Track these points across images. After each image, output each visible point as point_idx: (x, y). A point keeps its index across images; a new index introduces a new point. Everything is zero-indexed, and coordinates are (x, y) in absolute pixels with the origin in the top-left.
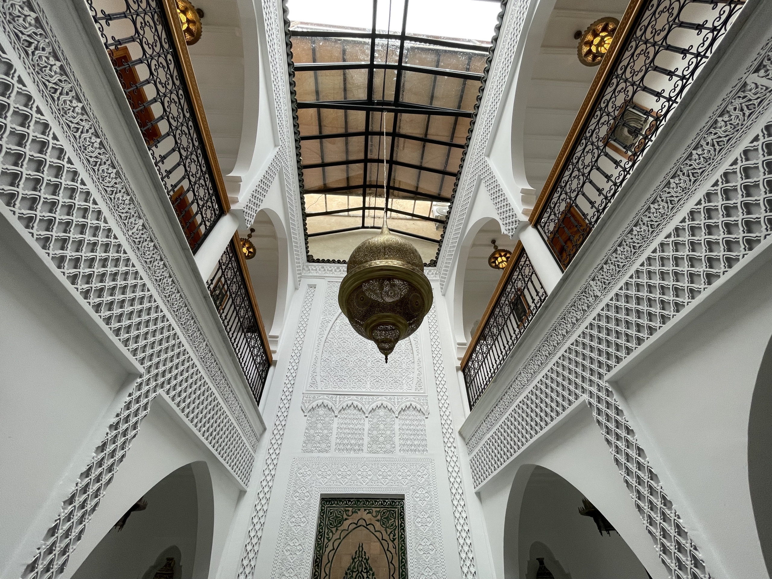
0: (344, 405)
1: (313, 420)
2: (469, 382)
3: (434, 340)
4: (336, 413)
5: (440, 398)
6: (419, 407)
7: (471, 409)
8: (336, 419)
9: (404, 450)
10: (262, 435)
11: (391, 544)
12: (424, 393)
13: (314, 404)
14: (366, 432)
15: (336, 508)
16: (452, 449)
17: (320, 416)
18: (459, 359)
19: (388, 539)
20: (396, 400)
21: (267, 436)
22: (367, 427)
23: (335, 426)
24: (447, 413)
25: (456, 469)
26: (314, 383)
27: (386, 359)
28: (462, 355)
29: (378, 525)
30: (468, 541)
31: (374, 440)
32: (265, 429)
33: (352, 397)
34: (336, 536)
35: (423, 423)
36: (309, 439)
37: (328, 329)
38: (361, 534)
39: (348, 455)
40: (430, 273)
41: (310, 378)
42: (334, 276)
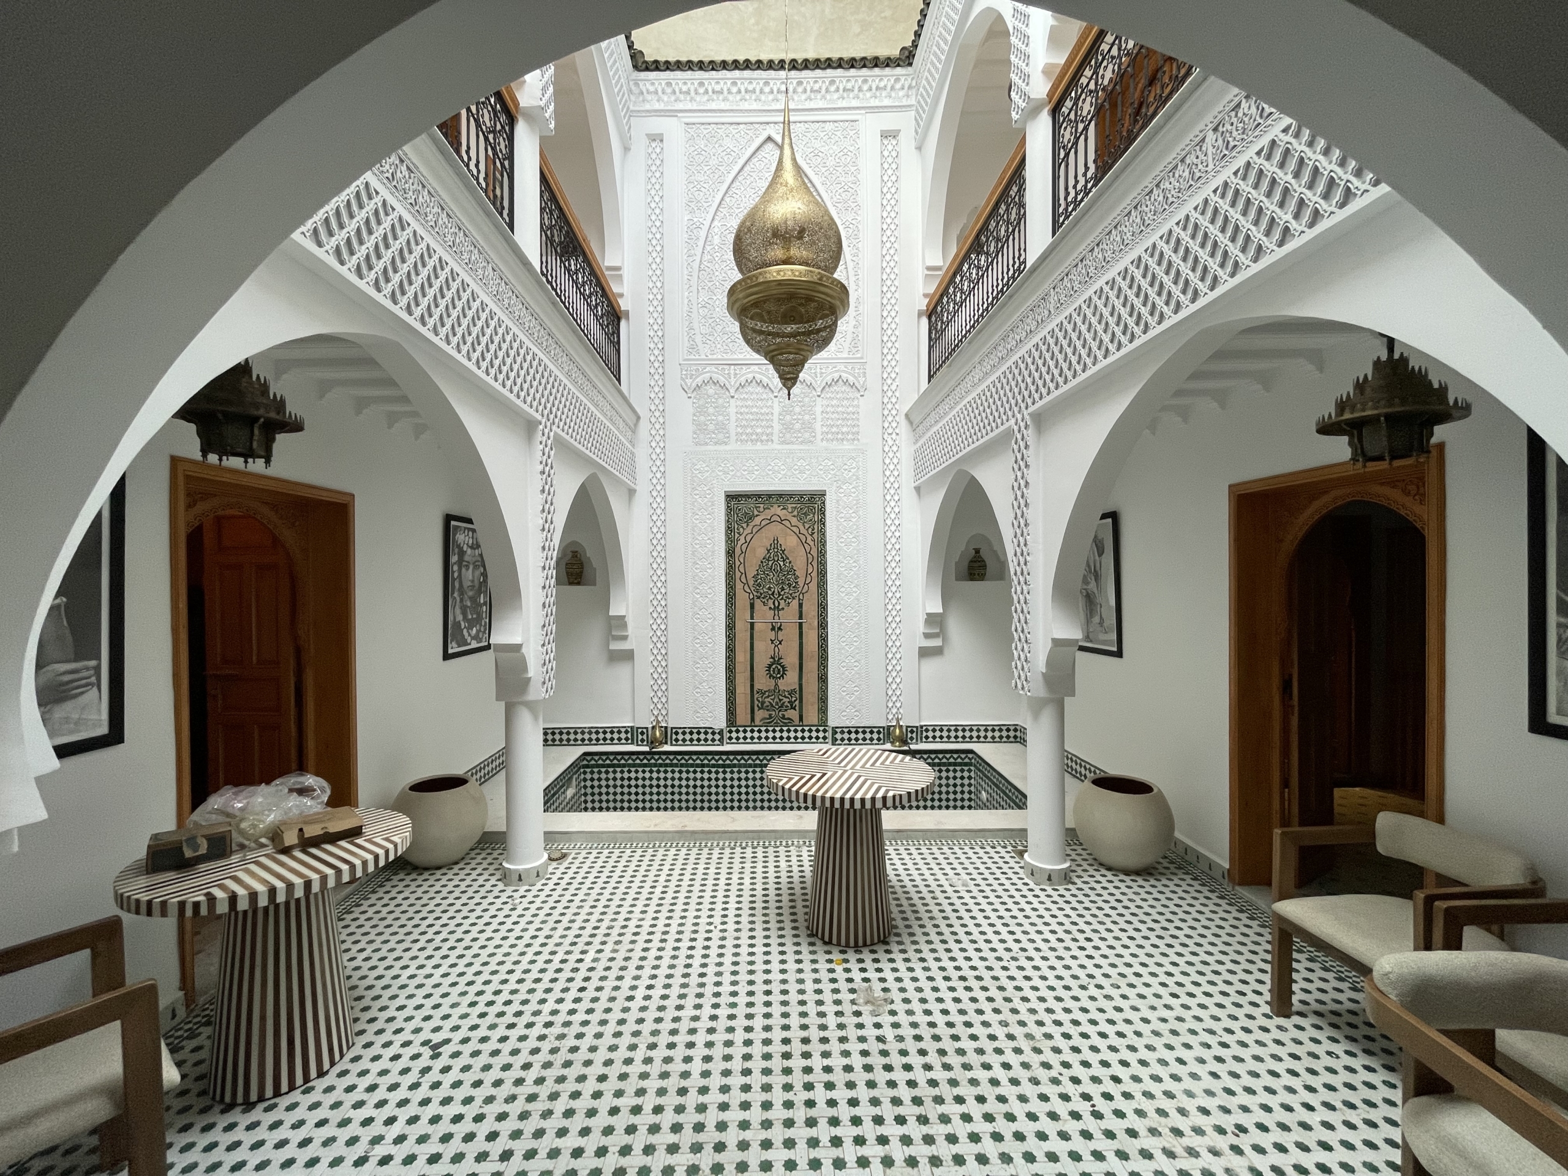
0: (743, 380)
1: (701, 403)
2: (935, 335)
3: (888, 258)
4: (732, 391)
5: (885, 363)
6: (851, 379)
7: (929, 381)
8: (732, 401)
9: (827, 440)
10: (636, 425)
11: (809, 538)
12: (862, 358)
13: (699, 380)
14: (776, 417)
15: (744, 506)
16: (894, 436)
17: (709, 396)
18: (925, 295)
19: (805, 532)
20: (818, 370)
21: (644, 427)
22: (777, 409)
23: (732, 410)
24: (893, 387)
25: (895, 461)
26: (693, 348)
27: (789, 394)
28: (931, 289)
29: (794, 521)
30: (897, 534)
31: (788, 427)
32: (639, 418)
33: (753, 367)
34: (748, 530)
35: (856, 402)
36: (700, 428)
37: (701, 243)
38: (776, 530)
39: (754, 448)
40: (898, 86)
41: (686, 339)
42: (695, 107)
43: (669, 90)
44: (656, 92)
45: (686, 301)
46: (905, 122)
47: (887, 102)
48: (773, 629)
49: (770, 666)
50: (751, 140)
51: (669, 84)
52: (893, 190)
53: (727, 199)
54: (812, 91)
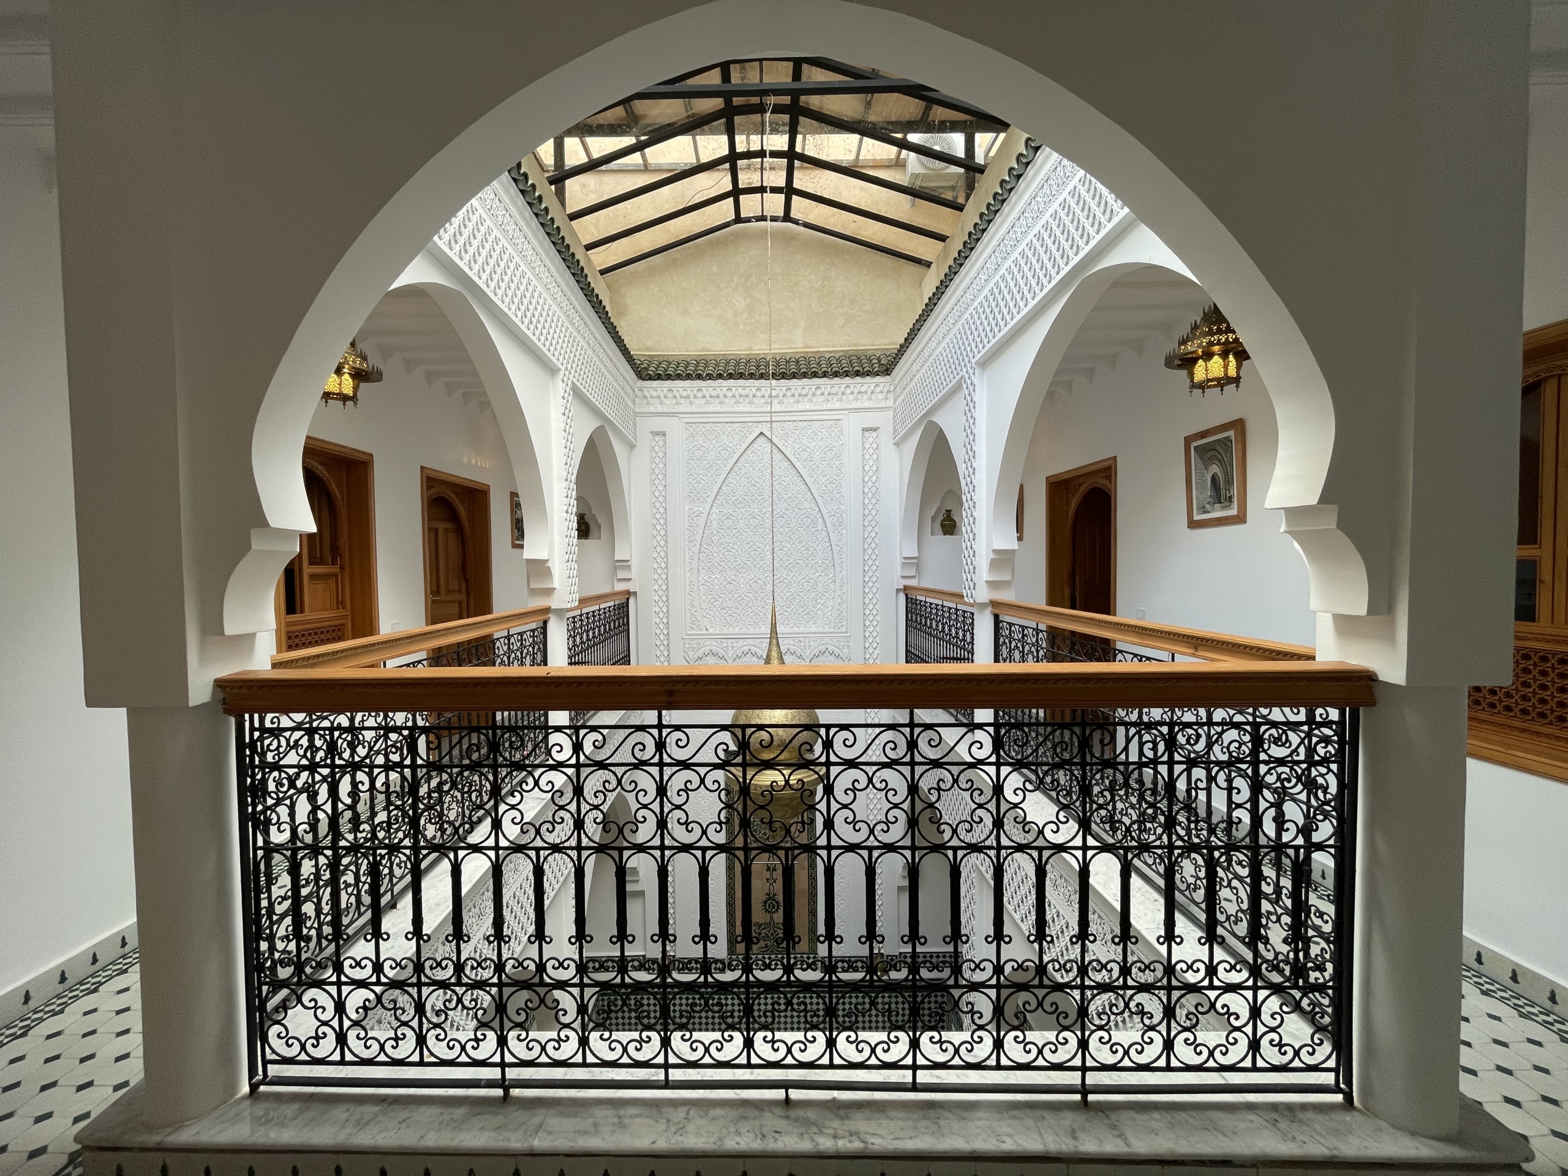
4: (730, 662)
6: (837, 651)
13: (700, 653)
20: (807, 643)
26: (694, 624)
40: (878, 390)
41: (688, 615)
42: (695, 410)
43: (670, 395)
44: (659, 397)
45: (688, 583)
46: (884, 421)
47: (867, 404)
48: (768, 869)
49: (766, 902)
50: (745, 437)
51: (670, 390)
52: (874, 478)
53: (724, 488)
54: (800, 395)
